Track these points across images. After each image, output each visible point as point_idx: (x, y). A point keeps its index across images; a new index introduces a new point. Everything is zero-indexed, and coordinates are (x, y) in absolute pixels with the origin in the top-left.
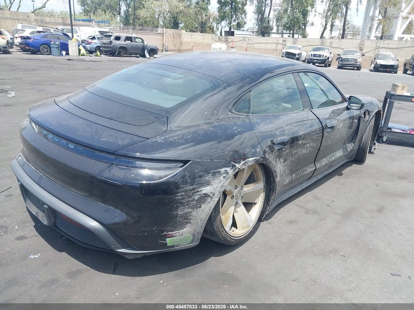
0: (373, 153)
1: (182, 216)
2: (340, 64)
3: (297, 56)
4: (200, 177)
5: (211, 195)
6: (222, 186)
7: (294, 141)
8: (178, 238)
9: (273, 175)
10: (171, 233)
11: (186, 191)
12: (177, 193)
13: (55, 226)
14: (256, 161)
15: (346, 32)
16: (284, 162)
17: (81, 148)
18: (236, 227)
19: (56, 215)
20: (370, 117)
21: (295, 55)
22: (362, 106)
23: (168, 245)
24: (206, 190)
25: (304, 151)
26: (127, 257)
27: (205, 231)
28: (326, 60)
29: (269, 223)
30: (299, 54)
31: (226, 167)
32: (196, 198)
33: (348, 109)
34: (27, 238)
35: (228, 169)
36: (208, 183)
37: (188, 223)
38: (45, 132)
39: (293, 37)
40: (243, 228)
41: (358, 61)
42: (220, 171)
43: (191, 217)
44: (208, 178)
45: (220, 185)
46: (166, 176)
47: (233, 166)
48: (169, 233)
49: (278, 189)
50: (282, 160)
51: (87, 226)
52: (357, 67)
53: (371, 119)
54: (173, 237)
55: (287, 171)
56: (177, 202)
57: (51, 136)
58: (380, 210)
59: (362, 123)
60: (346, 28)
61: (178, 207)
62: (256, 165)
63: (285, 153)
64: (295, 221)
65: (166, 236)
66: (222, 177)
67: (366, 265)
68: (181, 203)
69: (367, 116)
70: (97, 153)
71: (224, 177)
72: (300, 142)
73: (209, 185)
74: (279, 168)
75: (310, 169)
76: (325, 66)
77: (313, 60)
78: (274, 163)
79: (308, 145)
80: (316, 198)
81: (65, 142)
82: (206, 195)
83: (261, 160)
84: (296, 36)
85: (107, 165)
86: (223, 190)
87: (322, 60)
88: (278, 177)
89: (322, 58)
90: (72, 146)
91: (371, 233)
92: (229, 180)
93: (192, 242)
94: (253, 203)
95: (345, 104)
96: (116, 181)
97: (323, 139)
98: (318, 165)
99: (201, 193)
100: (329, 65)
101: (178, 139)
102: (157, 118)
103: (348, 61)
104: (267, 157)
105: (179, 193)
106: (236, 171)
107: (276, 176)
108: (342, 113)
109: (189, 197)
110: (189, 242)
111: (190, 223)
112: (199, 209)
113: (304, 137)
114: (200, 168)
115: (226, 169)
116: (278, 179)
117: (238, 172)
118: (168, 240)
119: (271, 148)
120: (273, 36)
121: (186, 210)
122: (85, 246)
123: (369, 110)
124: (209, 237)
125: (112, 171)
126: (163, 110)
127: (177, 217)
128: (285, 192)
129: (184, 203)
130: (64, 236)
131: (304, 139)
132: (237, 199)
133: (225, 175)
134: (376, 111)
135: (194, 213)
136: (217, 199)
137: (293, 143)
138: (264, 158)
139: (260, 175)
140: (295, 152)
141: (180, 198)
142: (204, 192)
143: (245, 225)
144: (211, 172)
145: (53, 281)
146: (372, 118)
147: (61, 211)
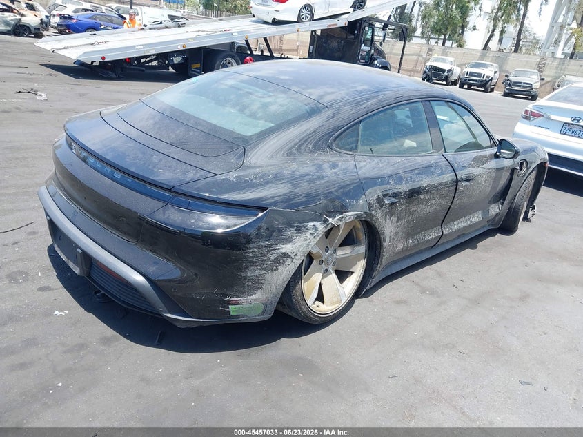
0: (529, 220)
1: (252, 279)
2: (507, 89)
3: (446, 73)
4: (280, 230)
5: (292, 256)
6: (308, 246)
7: (413, 194)
8: (245, 306)
9: (380, 238)
10: (236, 299)
11: (259, 247)
12: (248, 249)
13: (89, 276)
14: (358, 217)
15: (521, 43)
16: (397, 222)
17: (130, 180)
18: (322, 301)
19: (92, 263)
20: (528, 169)
21: (443, 71)
22: (516, 154)
23: (232, 314)
24: (286, 248)
25: (427, 209)
26: (178, 325)
27: (281, 302)
28: (488, 82)
29: (369, 301)
30: (449, 71)
31: (315, 220)
32: (272, 257)
33: (496, 156)
34: (53, 289)
35: (318, 224)
36: (289, 240)
37: (259, 288)
38: (85, 154)
39: (444, 44)
40: (332, 304)
41: (534, 87)
42: (307, 226)
43: (263, 282)
44: (290, 232)
45: (305, 244)
46: (236, 225)
47: (326, 221)
48: (234, 299)
49: (386, 257)
50: (394, 219)
51: (129, 280)
52: (532, 96)
53: (530, 174)
54: (238, 304)
55: (400, 234)
56: (247, 259)
57: (92, 160)
58: (524, 298)
59: (515, 177)
60: (522, 37)
61: (247, 267)
62: (357, 222)
63: (399, 209)
64: (405, 302)
65: (229, 302)
66: (309, 233)
67: (490, 367)
68: (252, 262)
69: (525, 169)
70: (149, 187)
71: (312, 234)
72: (422, 197)
73: (290, 242)
74: (389, 228)
75: (434, 234)
76: (486, 91)
77: (469, 80)
78: (382, 222)
79: (434, 202)
80: (440, 274)
81: (109, 169)
82: (286, 255)
83: (365, 216)
84: (448, 43)
85: (161, 204)
86: (308, 250)
87: (482, 81)
88: (387, 240)
89: (482, 79)
90: (118, 175)
91: (505, 326)
92: (318, 239)
93: (263, 313)
94: (349, 272)
95: (494, 150)
96: (171, 226)
97: (457, 195)
98: (446, 231)
99: (278, 251)
100: (492, 90)
101: (256, 179)
102: (231, 148)
103: (520, 86)
104: (373, 212)
105: (250, 249)
106: (329, 227)
107: (385, 240)
108: (487, 161)
109: (262, 255)
110: (258, 313)
111: (261, 288)
112: (275, 272)
113: (429, 190)
114: (281, 219)
115: (315, 223)
116: (386, 244)
117: (331, 229)
118: (231, 308)
119: (380, 201)
120: (415, 40)
121: (258, 272)
122: (125, 306)
123: (528, 160)
124: (286, 311)
125: (167, 212)
126: (240, 138)
127: (245, 279)
128: (396, 262)
129: (256, 262)
130: (100, 291)
131: (428, 192)
132: (327, 264)
133: (312, 231)
134: (538, 162)
135: (267, 277)
136: (300, 262)
137: (412, 197)
138: (369, 214)
139: (362, 235)
140: (414, 209)
141: (251, 255)
142: (283, 251)
143: (335, 300)
144: (295, 225)
145: (82, 346)
146: (532, 171)
147: (98, 258)
